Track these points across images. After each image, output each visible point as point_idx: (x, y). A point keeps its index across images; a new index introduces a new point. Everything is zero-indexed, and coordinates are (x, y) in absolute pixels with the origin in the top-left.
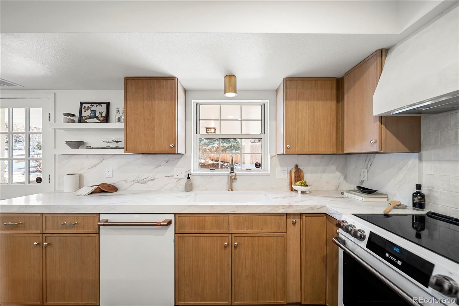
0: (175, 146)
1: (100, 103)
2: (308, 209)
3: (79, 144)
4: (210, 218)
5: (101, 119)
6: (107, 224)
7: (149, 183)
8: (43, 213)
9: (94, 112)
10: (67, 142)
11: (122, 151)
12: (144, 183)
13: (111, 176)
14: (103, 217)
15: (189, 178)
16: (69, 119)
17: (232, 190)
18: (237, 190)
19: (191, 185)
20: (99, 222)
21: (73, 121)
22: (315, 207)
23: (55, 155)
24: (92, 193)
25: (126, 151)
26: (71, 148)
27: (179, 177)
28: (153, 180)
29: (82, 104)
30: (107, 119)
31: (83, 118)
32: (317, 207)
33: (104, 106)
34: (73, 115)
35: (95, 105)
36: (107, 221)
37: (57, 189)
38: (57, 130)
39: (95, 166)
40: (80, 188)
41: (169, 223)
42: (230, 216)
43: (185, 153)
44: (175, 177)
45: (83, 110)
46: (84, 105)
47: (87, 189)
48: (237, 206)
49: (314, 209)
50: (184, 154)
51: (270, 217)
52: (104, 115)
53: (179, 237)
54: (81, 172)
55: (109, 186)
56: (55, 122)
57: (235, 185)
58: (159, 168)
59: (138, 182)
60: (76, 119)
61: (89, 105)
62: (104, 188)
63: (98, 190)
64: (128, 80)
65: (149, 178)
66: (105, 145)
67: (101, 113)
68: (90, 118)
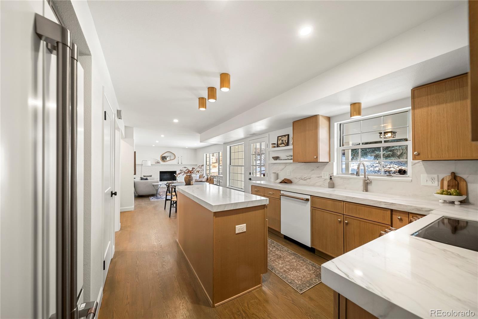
0: (317, 157)
1: (285, 136)
2: (413, 209)
3: (276, 158)
4: (330, 202)
5: (286, 144)
6: (283, 195)
7: (308, 180)
8: (264, 187)
9: (283, 141)
10: (273, 158)
11: (292, 161)
12: (305, 180)
13: (289, 175)
14: (282, 192)
15: (331, 179)
16: (273, 146)
17: (366, 191)
18: (370, 192)
19: (333, 184)
20: (280, 193)
21: (275, 147)
22: (422, 209)
23: (269, 164)
24: (280, 183)
25: (294, 161)
26: (274, 160)
27: (325, 178)
28: (310, 179)
29: (278, 137)
30: (288, 144)
31: (279, 145)
32: (424, 210)
33: (287, 136)
34: (275, 144)
35: (283, 137)
36: (283, 194)
37: (270, 180)
38: (270, 152)
39: (283, 169)
40: (277, 179)
41: (307, 200)
42: (342, 203)
43: (330, 161)
44: (323, 177)
45: (278, 140)
46: (279, 138)
47: (279, 181)
48: (347, 197)
49: (420, 211)
50: (328, 162)
51: (375, 209)
52: (287, 142)
53: (313, 209)
54: (278, 172)
55: (288, 180)
56: (269, 148)
57: (370, 187)
58: (313, 171)
59: (302, 179)
60: (276, 145)
61: (281, 137)
62: (286, 181)
63: (283, 182)
64: (294, 123)
65: (308, 178)
66: (287, 158)
67: (285, 141)
68: (281, 144)
